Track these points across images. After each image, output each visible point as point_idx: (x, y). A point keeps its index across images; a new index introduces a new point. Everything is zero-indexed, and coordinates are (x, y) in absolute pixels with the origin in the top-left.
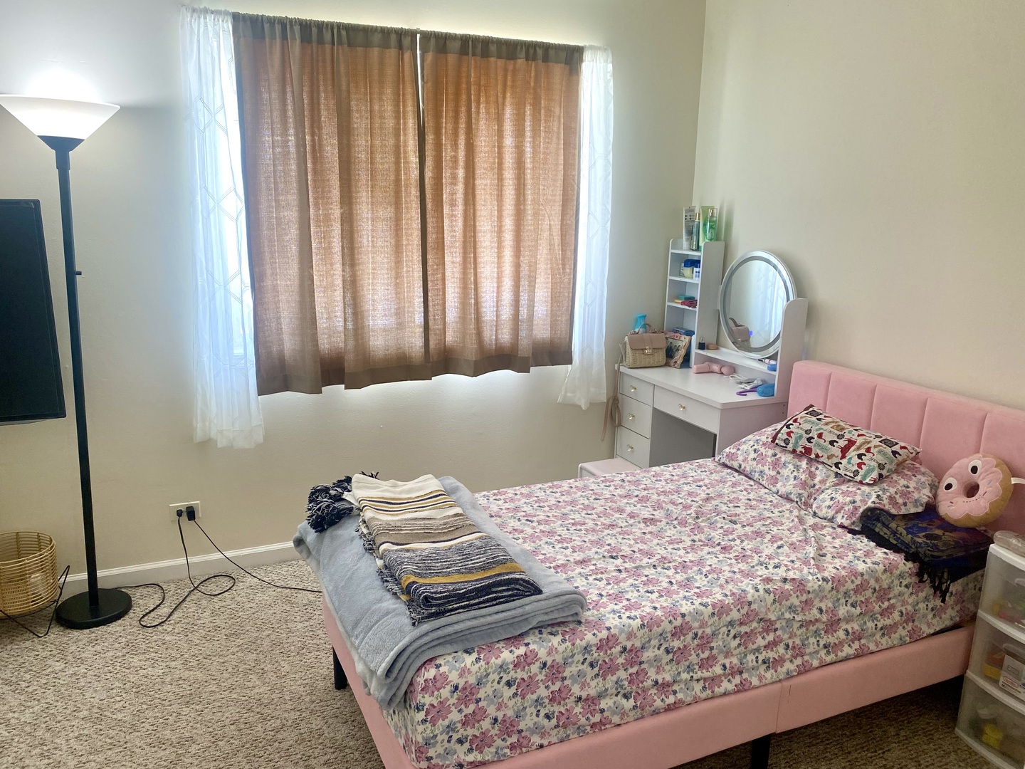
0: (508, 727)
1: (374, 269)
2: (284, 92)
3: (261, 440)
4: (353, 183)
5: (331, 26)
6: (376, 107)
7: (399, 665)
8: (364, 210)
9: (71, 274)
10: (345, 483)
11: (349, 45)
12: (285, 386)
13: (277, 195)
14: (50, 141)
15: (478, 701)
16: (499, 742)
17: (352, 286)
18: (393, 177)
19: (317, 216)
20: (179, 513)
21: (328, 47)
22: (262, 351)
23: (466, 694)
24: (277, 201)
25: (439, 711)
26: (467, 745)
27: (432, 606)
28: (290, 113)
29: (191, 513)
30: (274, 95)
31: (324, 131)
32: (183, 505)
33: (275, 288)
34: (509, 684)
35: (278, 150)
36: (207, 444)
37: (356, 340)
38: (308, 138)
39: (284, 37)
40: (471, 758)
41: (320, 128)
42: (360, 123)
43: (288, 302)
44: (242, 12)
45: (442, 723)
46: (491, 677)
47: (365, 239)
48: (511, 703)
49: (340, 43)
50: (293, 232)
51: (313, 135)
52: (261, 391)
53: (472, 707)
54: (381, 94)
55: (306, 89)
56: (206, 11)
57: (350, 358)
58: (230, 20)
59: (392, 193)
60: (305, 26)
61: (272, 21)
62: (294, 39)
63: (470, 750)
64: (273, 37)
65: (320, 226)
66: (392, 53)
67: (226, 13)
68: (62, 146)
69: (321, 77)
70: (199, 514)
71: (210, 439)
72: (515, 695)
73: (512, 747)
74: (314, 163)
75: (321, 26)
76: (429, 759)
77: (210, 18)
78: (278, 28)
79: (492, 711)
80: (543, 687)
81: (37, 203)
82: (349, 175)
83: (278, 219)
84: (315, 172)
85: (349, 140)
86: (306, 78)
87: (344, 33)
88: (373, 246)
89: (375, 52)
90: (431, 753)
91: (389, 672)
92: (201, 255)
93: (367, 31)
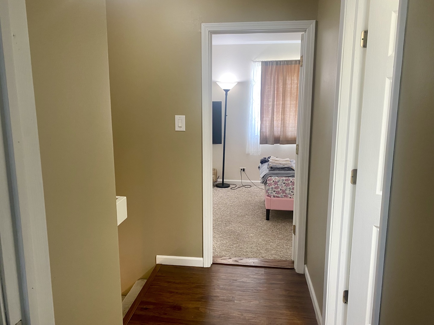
0: (284, 192)
1: (289, 116)
2: (271, 76)
3: (260, 155)
4: (286, 96)
5: (283, 61)
6: (293, 78)
7: (265, 177)
8: (288, 102)
9: (226, 116)
10: (269, 158)
11: (287, 64)
12: (266, 143)
13: (268, 99)
14: (225, 90)
15: (278, 185)
16: (282, 194)
17: (283, 120)
18: (296, 94)
19: (277, 104)
20: (241, 170)
21: (282, 66)
22: (262, 134)
23: (276, 183)
24: (268, 101)
25: (271, 184)
26: (275, 193)
27: (272, 169)
28: (272, 81)
29: (244, 170)
30: (269, 77)
31: (280, 84)
32: (242, 168)
33: (266, 120)
34: (284, 183)
35: (269, 89)
36: (248, 154)
37: (283, 133)
38: (276, 86)
39: (272, 64)
40: (276, 195)
41: (279, 84)
42: (289, 82)
43: (268, 123)
44: (263, 61)
45: (271, 187)
46: (280, 181)
47: (288, 109)
48: (284, 187)
49: (285, 64)
50: (271, 108)
51: (277, 85)
52: (261, 144)
53: (277, 186)
54: (294, 75)
55: (276, 75)
56: (256, 61)
57: (281, 137)
58: (261, 62)
59: (295, 98)
60: (277, 62)
61: (270, 62)
62: (274, 65)
63: (276, 194)
64: (270, 65)
65: (277, 106)
66: (297, 65)
67: (260, 61)
68: (227, 91)
69: (280, 72)
70: (245, 170)
71: (249, 154)
72: (285, 186)
73: (284, 196)
74: (277, 92)
75: (280, 61)
76: (268, 193)
77: (257, 62)
78: (271, 63)
79: (280, 187)
80: (291, 186)
81: (221, 102)
82: (285, 94)
83: (268, 104)
84: (277, 94)
85: (285, 86)
86: (276, 73)
87: (286, 62)
88: (290, 111)
89: (293, 65)
90: (269, 192)
91: (263, 177)
92: (250, 112)
93: (291, 61)
